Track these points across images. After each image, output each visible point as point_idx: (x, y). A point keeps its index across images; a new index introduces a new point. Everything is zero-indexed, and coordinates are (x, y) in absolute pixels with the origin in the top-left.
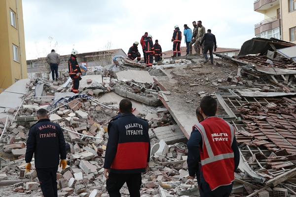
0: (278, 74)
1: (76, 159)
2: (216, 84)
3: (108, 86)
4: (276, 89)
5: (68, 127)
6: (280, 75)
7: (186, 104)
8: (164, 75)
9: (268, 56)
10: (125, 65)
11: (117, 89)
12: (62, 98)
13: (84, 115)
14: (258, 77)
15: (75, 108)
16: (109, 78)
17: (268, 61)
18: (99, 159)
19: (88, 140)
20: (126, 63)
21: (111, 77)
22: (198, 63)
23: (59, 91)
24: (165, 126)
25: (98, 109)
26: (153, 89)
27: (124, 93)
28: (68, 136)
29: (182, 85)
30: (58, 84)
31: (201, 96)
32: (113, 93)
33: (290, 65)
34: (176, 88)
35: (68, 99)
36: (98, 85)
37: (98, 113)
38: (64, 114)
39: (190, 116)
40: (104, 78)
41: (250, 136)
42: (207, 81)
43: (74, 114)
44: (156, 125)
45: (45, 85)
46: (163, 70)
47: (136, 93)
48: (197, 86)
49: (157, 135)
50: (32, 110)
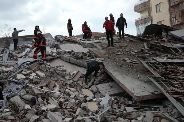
0: (174, 47)
1: (44, 111)
2: (134, 53)
3: (56, 54)
4: (177, 57)
5: (32, 84)
6: (176, 48)
7: (118, 67)
8: (95, 47)
9: (163, 36)
10: (65, 40)
11: (63, 56)
12: (25, 63)
13: (42, 74)
14: (162, 49)
15: (35, 70)
16: (56, 49)
17: (164, 39)
18: (61, 110)
19: (48, 94)
20: (65, 39)
21: (57, 48)
22: (116, 39)
23: (20, 58)
24: (104, 83)
25: (52, 70)
26: (88, 56)
27: (67, 59)
28: (32, 91)
29: (110, 53)
30: (19, 53)
31: (127, 62)
32: (59, 59)
33: (179, 42)
34: (106, 55)
35: (29, 63)
36: (49, 53)
37: (52, 73)
38: (27, 74)
39: (125, 76)
40: (52, 49)
41: (181, 92)
42: (127, 51)
43: (35, 74)
44: (98, 83)
45: (9, 53)
46: (94, 44)
47: (77, 59)
48: (121, 54)
49: (100, 90)
50: (1, 71)
